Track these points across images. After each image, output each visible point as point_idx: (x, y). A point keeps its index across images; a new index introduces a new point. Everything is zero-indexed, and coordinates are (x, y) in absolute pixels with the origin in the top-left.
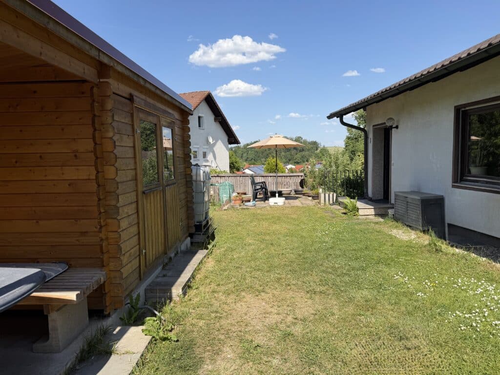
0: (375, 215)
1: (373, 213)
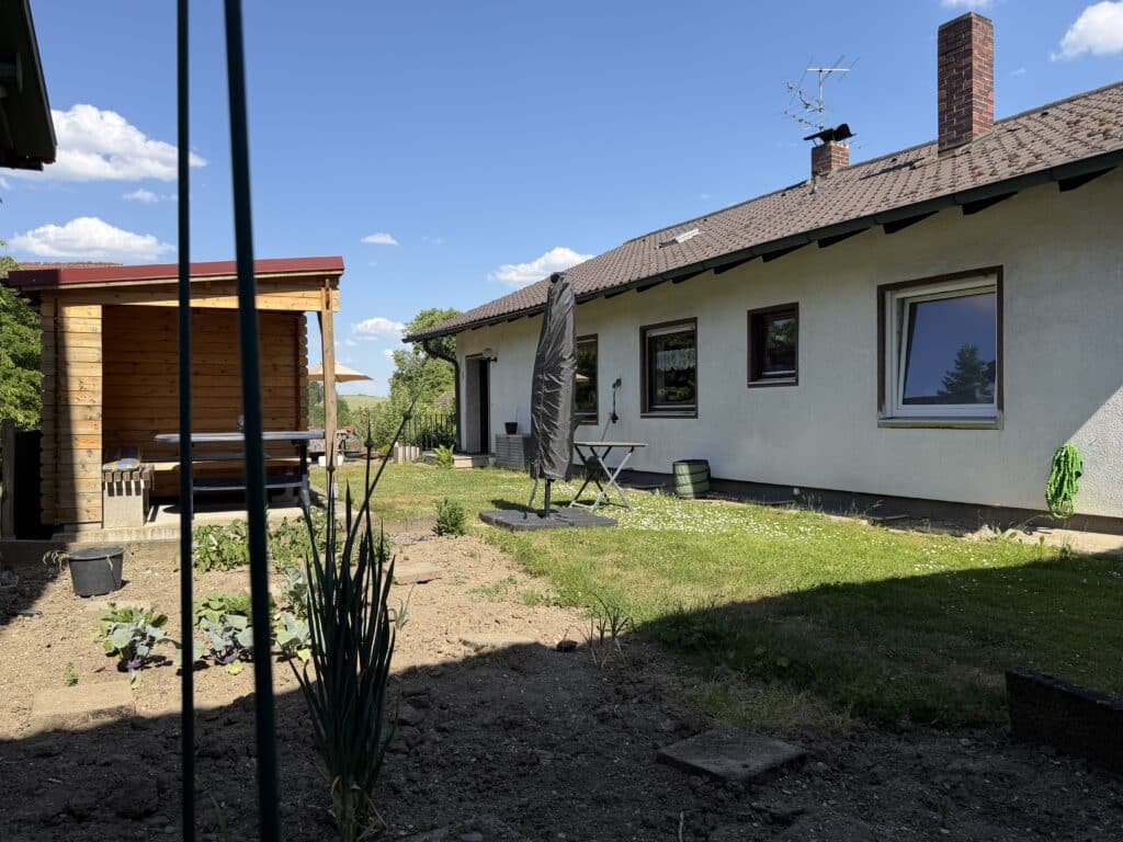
0: (473, 466)
1: (471, 465)
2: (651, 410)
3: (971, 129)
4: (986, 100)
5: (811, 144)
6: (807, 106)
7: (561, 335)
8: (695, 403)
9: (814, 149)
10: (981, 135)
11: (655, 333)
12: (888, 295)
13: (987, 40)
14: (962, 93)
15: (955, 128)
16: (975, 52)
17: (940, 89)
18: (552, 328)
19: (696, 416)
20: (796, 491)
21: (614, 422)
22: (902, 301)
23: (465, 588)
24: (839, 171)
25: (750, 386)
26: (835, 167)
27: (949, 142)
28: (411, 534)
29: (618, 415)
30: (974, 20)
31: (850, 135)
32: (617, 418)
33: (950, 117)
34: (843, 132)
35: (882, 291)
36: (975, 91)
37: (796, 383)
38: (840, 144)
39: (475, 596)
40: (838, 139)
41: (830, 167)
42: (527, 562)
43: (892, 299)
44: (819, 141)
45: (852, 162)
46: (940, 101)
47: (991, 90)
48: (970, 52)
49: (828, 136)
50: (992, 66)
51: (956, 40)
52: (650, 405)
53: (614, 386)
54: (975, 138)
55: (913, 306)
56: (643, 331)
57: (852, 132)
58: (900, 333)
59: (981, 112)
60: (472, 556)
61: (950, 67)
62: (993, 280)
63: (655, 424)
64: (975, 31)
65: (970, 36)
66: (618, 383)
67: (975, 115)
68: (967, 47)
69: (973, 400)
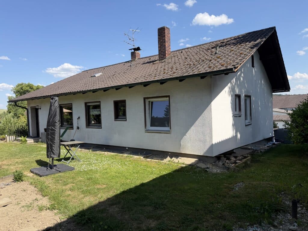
0: (34, 142)
1: (33, 142)
2: (89, 126)
3: (166, 55)
4: (169, 48)
5: (131, 51)
6: (130, 39)
7: (55, 115)
8: (101, 124)
9: (131, 53)
10: (168, 57)
11: (89, 104)
12: (146, 100)
13: (169, 33)
14: (163, 46)
15: (162, 54)
16: (166, 36)
17: (159, 44)
18: (52, 113)
19: (101, 128)
20: (127, 148)
21: (78, 129)
22: (150, 101)
23: (20, 206)
24: (138, 59)
25: (115, 121)
26: (137, 58)
27: (161, 58)
28: (5, 183)
29: (79, 127)
30: (166, 28)
31: (140, 50)
32: (79, 128)
33: (161, 51)
34: (138, 49)
35: (145, 99)
36: (166, 46)
37: (126, 121)
38: (138, 52)
39: (23, 209)
40: (137, 50)
41: (135, 58)
42: (43, 191)
43: (147, 101)
44: (133, 51)
45: (141, 57)
46: (159, 47)
47: (170, 46)
48: (165, 36)
49: (135, 49)
50: (170, 40)
51: (162, 32)
52: (88, 124)
53: (78, 119)
54: (166, 58)
55: (152, 103)
56: (86, 104)
57: (141, 49)
58: (149, 109)
59: (167, 51)
60: (24, 191)
61: (161, 39)
62: (168, 98)
63: (90, 130)
64: (166, 31)
65: (165, 32)
66: (79, 118)
67: (167, 52)
68: (164, 35)
69: (165, 126)
